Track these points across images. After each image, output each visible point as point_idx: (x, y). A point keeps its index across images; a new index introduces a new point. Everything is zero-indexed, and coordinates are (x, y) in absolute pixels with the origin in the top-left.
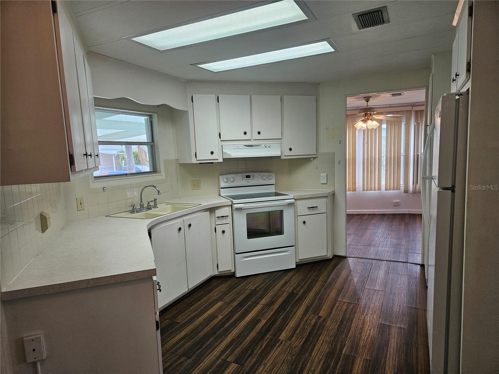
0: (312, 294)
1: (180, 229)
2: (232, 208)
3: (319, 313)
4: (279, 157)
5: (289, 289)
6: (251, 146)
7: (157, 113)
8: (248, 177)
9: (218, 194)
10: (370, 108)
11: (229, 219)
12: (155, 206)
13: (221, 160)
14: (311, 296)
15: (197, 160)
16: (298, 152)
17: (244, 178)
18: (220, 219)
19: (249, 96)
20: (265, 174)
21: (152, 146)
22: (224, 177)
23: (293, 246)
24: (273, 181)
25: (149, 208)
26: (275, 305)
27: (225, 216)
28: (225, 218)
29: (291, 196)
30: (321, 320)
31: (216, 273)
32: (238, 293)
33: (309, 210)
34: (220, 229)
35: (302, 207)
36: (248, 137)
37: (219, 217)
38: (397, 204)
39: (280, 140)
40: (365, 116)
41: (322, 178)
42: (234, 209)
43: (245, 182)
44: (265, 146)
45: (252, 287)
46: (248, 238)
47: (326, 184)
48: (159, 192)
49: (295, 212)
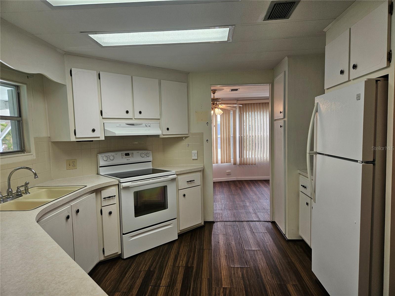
0: (206, 265)
1: (68, 217)
2: (118, 187)
3: (222, 285)
4: (158, 136)
5: (182, 262)
6: (133, 125)
7: (27, 84)
8: (127, 155)
9: (96, 173)
10: (217, 99)
11: (116, 199)
12: (27, 191)
13: (103, 138)
14: (206, 267)
15: (77, 138)
16: (174, 132)
17: (124, 156)
18: (108, 199)
19: (130, 77)
20: (144, 152)
21: (19, 121)
22: (103, 155)
23: (175, 219)
24: (150, 159)
25: (19, 195)
26: (177, 284)
27: (112, 196)
28: (112, 198)
29: (174, 172)
30: (228, 292)
31: (102, 258)
32: (133, 277)
33: (187, 184)
34: (106, 211)
35: (182, 181)
36: (129, 116)
37: (106, 198)
38: (229, 174)
39: (159, 120)
40: (213, 105)
41: (193, 155)
42: (122, 188)
43: (125, 160)
44: (146, 125)
45: (145, 268)
46: (135, 217)
47: (197, 159)
48: (35, 174)
49: (177, 186)
